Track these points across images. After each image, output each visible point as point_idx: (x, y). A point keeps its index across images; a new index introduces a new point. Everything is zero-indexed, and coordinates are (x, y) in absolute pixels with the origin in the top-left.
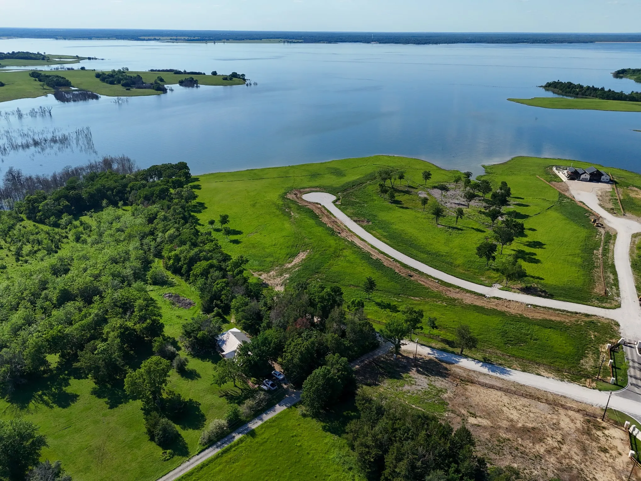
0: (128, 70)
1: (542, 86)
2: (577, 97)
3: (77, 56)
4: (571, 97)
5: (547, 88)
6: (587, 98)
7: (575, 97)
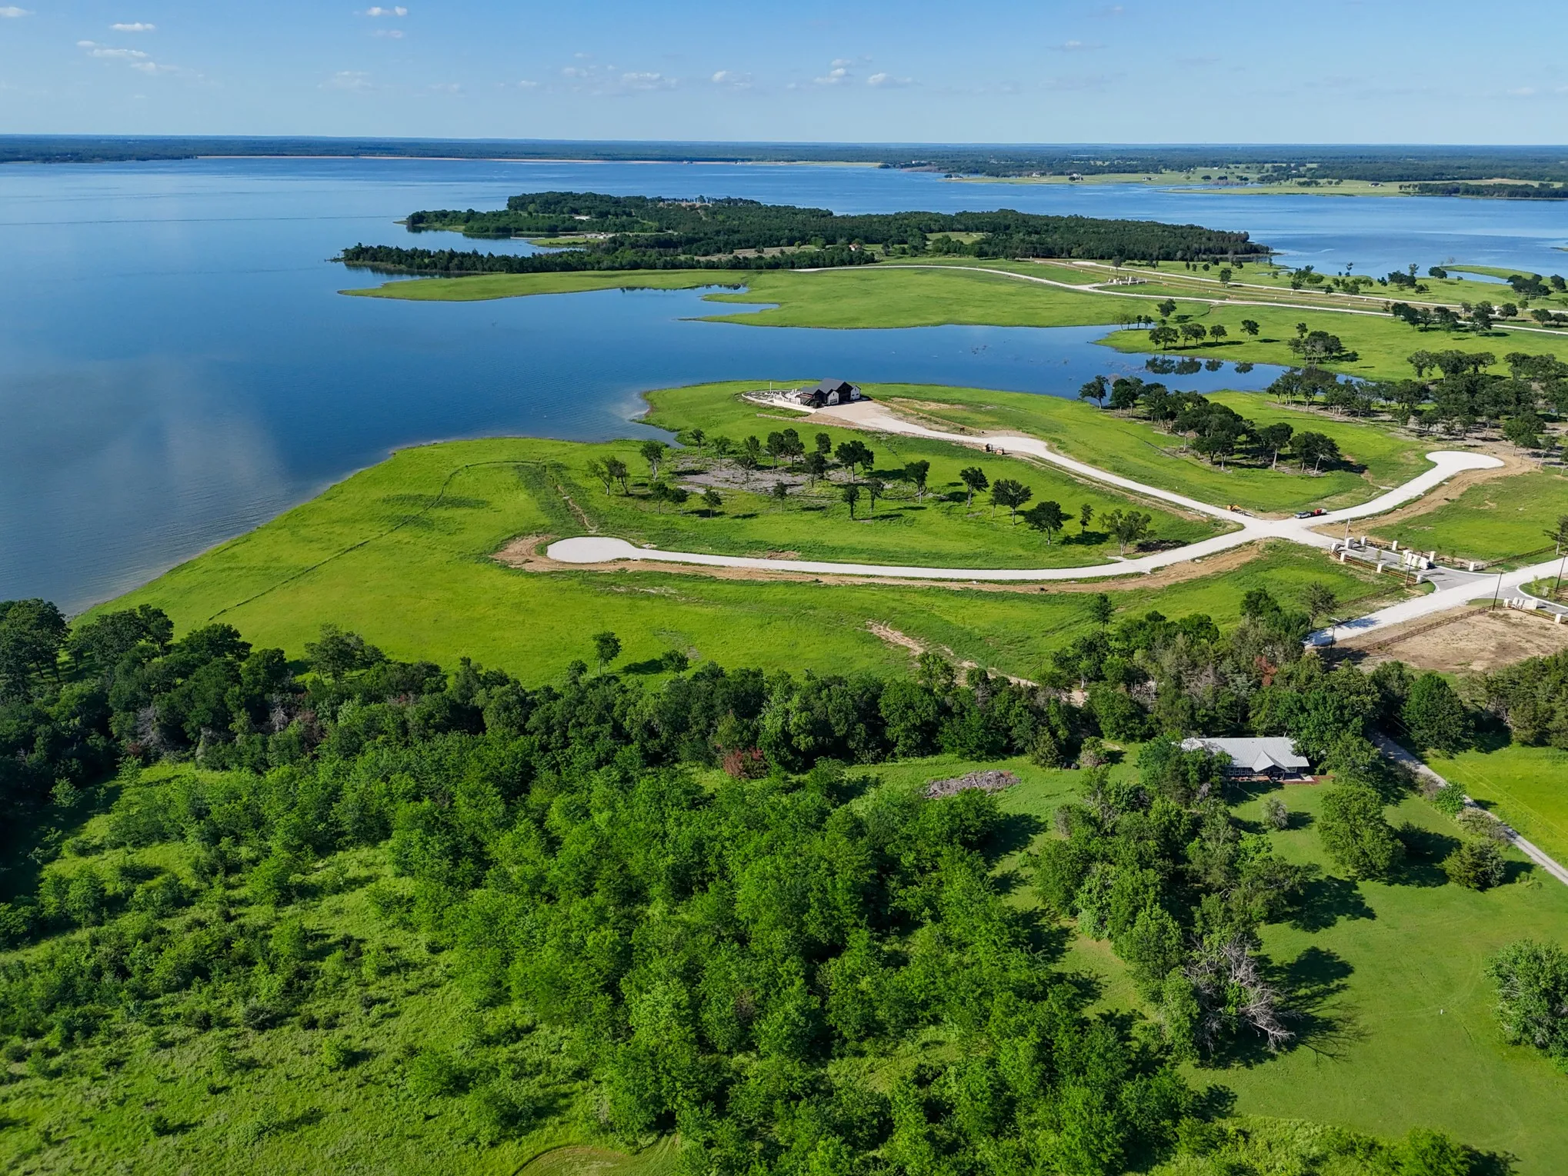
1: (336, 260)
2: (448, 276)
4: (432, 275)
5: (351, 263)
6: (470, 274)
7: (441, 275)
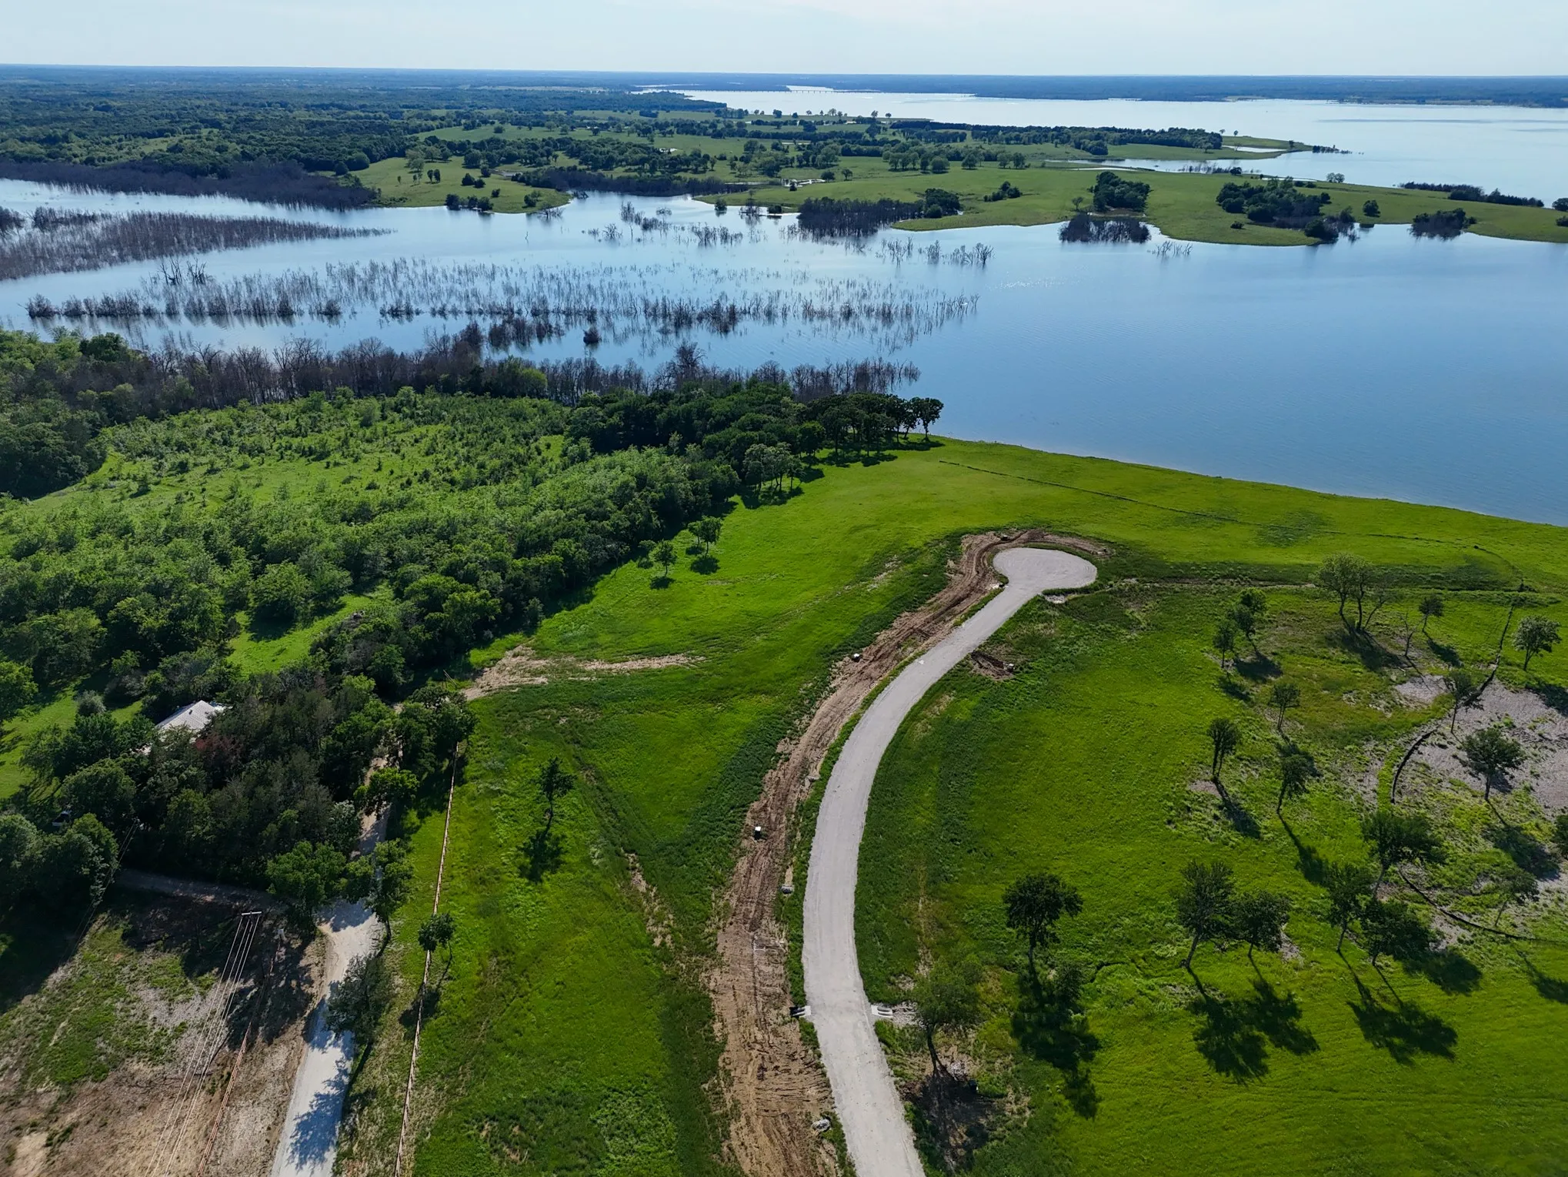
0: (1340, 179)
3: (1291, 143)
